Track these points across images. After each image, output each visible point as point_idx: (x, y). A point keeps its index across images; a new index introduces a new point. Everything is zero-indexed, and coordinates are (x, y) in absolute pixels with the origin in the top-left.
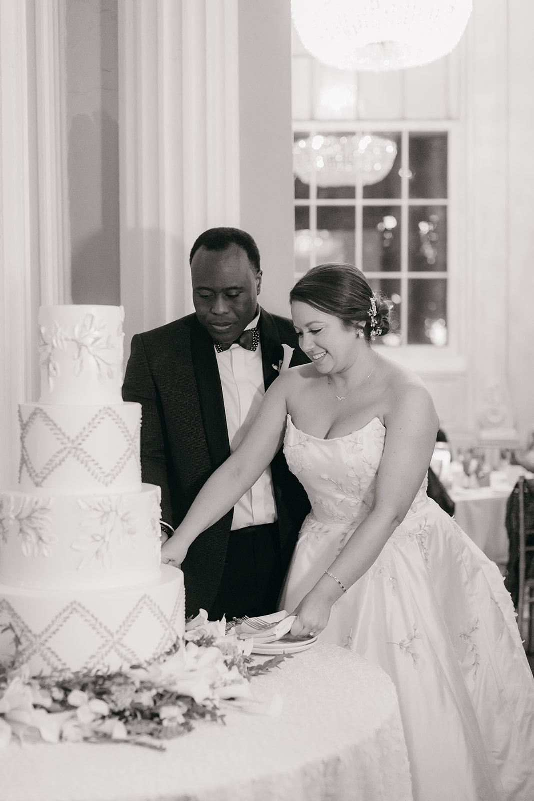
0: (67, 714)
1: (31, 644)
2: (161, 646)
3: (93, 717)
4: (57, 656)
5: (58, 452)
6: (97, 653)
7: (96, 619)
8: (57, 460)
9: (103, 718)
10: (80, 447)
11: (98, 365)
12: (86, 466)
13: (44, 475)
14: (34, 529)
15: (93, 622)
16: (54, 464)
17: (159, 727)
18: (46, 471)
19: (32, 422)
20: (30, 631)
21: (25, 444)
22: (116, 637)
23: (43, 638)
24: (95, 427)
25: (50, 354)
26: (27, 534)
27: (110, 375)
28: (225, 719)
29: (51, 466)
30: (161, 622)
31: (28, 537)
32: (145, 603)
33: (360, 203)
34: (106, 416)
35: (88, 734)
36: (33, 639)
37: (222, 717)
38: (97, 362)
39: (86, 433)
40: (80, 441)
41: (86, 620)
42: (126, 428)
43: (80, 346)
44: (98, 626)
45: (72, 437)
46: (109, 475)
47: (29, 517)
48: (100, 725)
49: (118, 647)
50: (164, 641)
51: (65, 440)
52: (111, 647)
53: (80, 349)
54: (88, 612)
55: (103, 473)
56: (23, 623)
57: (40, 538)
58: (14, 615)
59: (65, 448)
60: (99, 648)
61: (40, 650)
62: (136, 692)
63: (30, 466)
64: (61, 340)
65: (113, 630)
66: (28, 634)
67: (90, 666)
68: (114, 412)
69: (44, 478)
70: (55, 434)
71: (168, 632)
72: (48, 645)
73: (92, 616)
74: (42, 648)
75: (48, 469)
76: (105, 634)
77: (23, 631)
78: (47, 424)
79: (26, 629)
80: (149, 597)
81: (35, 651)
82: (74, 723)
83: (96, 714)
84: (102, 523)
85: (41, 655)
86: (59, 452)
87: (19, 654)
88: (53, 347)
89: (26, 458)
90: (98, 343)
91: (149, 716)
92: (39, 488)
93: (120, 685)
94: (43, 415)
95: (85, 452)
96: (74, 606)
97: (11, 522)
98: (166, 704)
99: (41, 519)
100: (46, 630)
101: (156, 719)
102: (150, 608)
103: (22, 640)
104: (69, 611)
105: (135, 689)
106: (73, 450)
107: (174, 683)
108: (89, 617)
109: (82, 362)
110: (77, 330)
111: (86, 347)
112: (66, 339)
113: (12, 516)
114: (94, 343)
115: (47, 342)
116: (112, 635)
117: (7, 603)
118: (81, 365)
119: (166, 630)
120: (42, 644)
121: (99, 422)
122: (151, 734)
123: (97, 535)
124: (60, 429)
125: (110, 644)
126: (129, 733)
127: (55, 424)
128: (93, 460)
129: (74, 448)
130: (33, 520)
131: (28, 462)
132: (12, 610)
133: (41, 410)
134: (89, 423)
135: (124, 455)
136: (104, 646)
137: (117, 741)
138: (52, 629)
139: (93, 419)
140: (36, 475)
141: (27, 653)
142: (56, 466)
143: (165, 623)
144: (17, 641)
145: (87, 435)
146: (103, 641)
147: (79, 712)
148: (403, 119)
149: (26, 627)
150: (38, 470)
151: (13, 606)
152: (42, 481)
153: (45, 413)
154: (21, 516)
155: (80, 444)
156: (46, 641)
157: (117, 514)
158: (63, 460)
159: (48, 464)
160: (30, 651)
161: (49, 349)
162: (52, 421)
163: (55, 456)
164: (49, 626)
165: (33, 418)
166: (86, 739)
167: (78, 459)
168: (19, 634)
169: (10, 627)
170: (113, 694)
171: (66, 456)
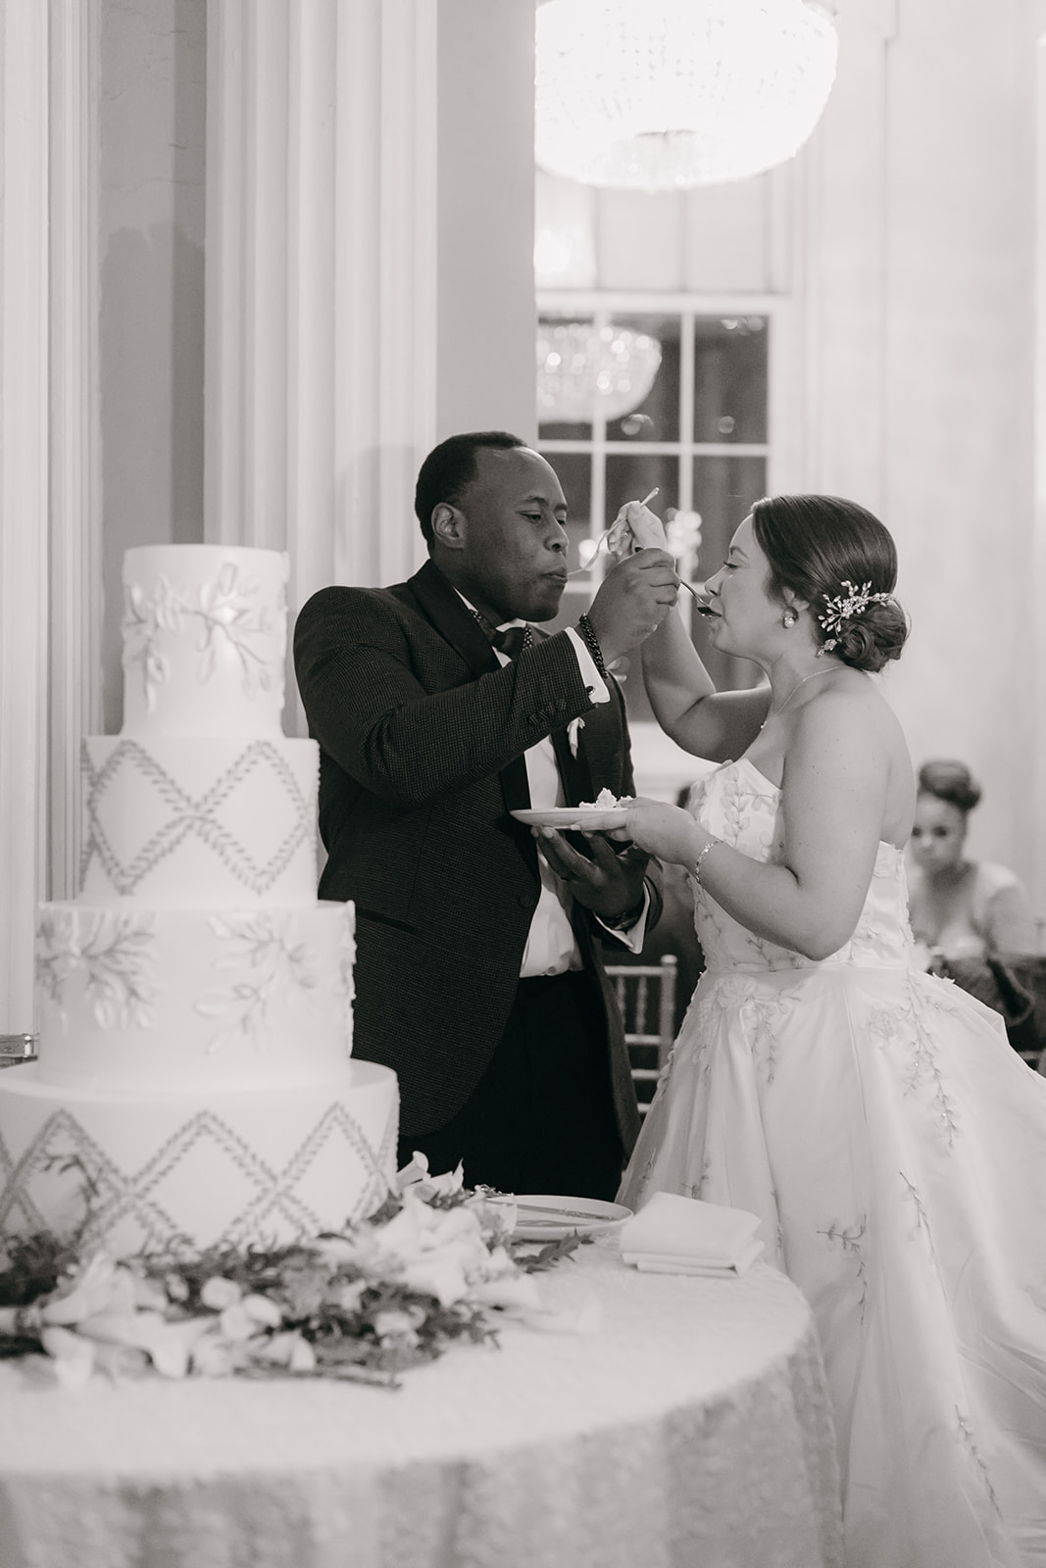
0: (200, 1324)
1: (118, 1196)
2: (363, 1205)
3: (251, 1329)
4: (168, 1220)
5: (168, 827)
6: (247, 1213)
7: (246, 1148)
8: (165, 842)
9: (269, 1331)
10: (211, 816)
11: (244, 662)
12: (222, 854)
13: (137, 872)
14: (121, 974)
15: (239, 1151)
16: (158, 850)
17: (377, 1351)
18: (143, 864)
19: (114, 770)
20: (116, 1171)
21: (99, 814)
22: (283, 1183)
23: (142, 1183)
24: (240, 779)
25: (149, 640)
26: (107, 984)
27: (265, 684)
28: (500, 1338)
29: (152, 856)
30: (363, 1158)
31: (108, 992)
32: (336, 1119)
33: (599, 448)
34: (261, 759)
35: (243, 1363)
36: (120, 1185)
37: (492, 1333)
38: (242, 656)
39: (222, 790)
40: (210, 805)
41: (227, 1149)
42: (295, 784)
43: (210, 623)
44: (248, 1160)
45: (197, 797)
46: (263, 872)
47: (110, 952)
48: (264, 1346)
49: (286, 1202)
50: (367, 1195)
51: (183, 804)
52: (273, 1204)
53: (210, 630)
54: (230, 1132)
55: (254, 868)
56: (101, 1154)
57: (133, 992)
58: (83, 1138)
59: (182, 819)
60: (251, 1204)
61: (134, 1207)
62: (330, 1283)
63: (107, 855)
64: (174, 613)
65: (277, 1169)
66: (112, 1177)
67: (234, 1237)
68: (275, 751)
69: (139, 877)
70: (163, 791)
71: (374, 1179)
72: (151, 1197)
73: (239, 1140)
74: (140, 1203)
75: (147, 859)
76: (262, 1176)
77: (100, 1170)
78: (146, 773)
79: (107, 1166)
80: (342, 1109)
81: (124, 1211)
82: (214, 1340)
83: (257, 1322)
84: (254, 964)
85: (139, 1218)
86: (170, 826)
87: (91, 1215)
88: (157, 626)
89: (99, 839)
90: (243, 621)
91: (357, 1330)
92: (127, 899)
93: (299, 1270)
94: (138, 755)
95: (220, 828)
96: (204, 1121)
97: (73, 962)
98: (387, 1309)
99: (136, 954)
100: (149, 1168)
101: (370, 1336)
102: (345, 1131)
103: (101, 1187)
104: (194, 1130)
105: (328, 1277)
106: (198, 824)
107: (402, 1269)
108: (232, 1144)
109: (213, 655)
110: (205, 594)
111: (223, 626)
112: (184, 611)
113: (76, 950)
114: (236, 619)
115: (143, 616)
116: (274, 1178)
117: (69, 1117)
118: (212, 662)
119: (371, 1174)
120: (140, 1196)
121: (247, 771)
122: (362, 1363)
123: (245, 986)
124: (172, 782)
125: (271, 1196)
126: (319, 1361)
127: (163, 773)
128: (235, 843)
129: (201, 819)
130: (120, 957)
131: (103, 847)
132: (80, 1129)
133: (134, 745)
134: (229, 772)
135: (292, 836)
136: (259, 1199)
137: (301, 1375)
138: (160, 1166)
139: (237, 764)
140: (122, 873)
141: (108, 1215)
142: (163, 854)
143: (369, 1161)
144: (90, 1189)
145: (225, 795)
146: (257, 1191)
147: (225, 1319)
148: (683, 290)
149: (108, 1162)
150: (125, 863)
151: (81, 1121)
152: (134, 883)
153: (142, 752)
154: (94, 951)
155: (210, 811)
156: (147, 1189)
157: (282, 947)
158: (178, 841)
159: (146, 850)
160: (115, 1209)
161: (148, 630)
162: (157, 766)
163: (160, 834)
164: (154, 1161)
165: (118, 763)
166: (238, 1371)
167: (206, 840)
168: (94, 1175)
169: (77, 1162)
170: (287, 1287)
171: (184, 835)
